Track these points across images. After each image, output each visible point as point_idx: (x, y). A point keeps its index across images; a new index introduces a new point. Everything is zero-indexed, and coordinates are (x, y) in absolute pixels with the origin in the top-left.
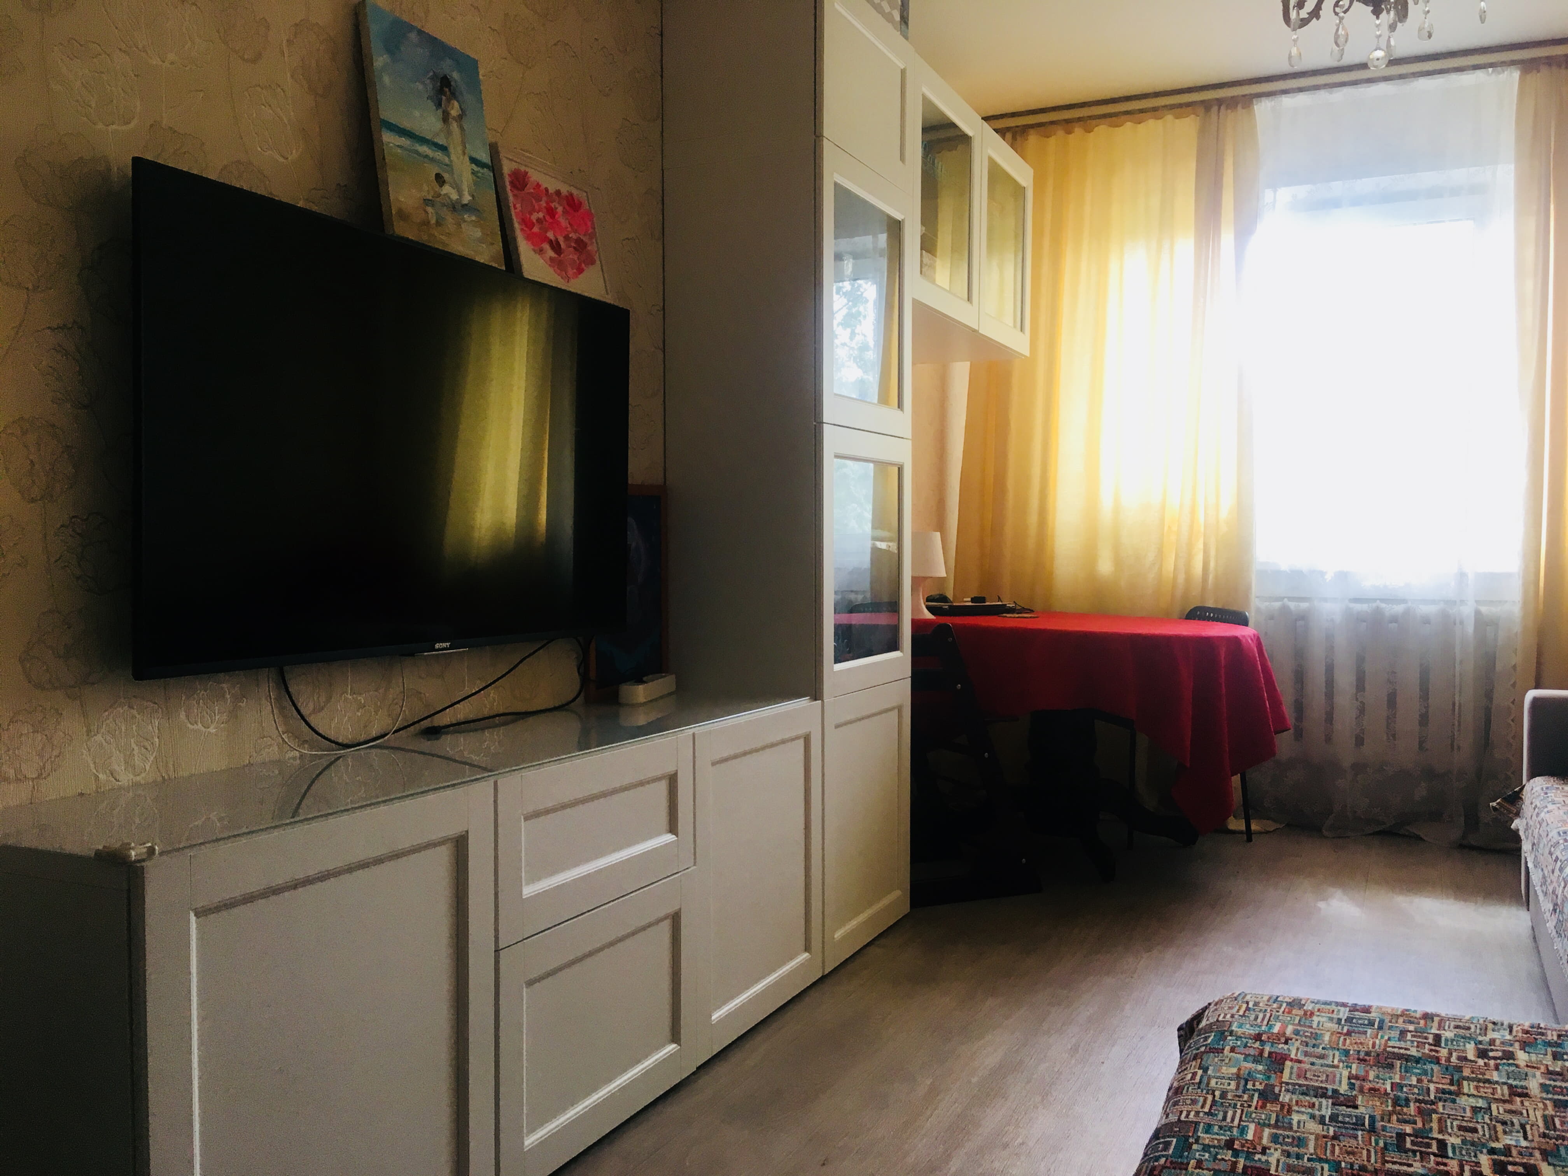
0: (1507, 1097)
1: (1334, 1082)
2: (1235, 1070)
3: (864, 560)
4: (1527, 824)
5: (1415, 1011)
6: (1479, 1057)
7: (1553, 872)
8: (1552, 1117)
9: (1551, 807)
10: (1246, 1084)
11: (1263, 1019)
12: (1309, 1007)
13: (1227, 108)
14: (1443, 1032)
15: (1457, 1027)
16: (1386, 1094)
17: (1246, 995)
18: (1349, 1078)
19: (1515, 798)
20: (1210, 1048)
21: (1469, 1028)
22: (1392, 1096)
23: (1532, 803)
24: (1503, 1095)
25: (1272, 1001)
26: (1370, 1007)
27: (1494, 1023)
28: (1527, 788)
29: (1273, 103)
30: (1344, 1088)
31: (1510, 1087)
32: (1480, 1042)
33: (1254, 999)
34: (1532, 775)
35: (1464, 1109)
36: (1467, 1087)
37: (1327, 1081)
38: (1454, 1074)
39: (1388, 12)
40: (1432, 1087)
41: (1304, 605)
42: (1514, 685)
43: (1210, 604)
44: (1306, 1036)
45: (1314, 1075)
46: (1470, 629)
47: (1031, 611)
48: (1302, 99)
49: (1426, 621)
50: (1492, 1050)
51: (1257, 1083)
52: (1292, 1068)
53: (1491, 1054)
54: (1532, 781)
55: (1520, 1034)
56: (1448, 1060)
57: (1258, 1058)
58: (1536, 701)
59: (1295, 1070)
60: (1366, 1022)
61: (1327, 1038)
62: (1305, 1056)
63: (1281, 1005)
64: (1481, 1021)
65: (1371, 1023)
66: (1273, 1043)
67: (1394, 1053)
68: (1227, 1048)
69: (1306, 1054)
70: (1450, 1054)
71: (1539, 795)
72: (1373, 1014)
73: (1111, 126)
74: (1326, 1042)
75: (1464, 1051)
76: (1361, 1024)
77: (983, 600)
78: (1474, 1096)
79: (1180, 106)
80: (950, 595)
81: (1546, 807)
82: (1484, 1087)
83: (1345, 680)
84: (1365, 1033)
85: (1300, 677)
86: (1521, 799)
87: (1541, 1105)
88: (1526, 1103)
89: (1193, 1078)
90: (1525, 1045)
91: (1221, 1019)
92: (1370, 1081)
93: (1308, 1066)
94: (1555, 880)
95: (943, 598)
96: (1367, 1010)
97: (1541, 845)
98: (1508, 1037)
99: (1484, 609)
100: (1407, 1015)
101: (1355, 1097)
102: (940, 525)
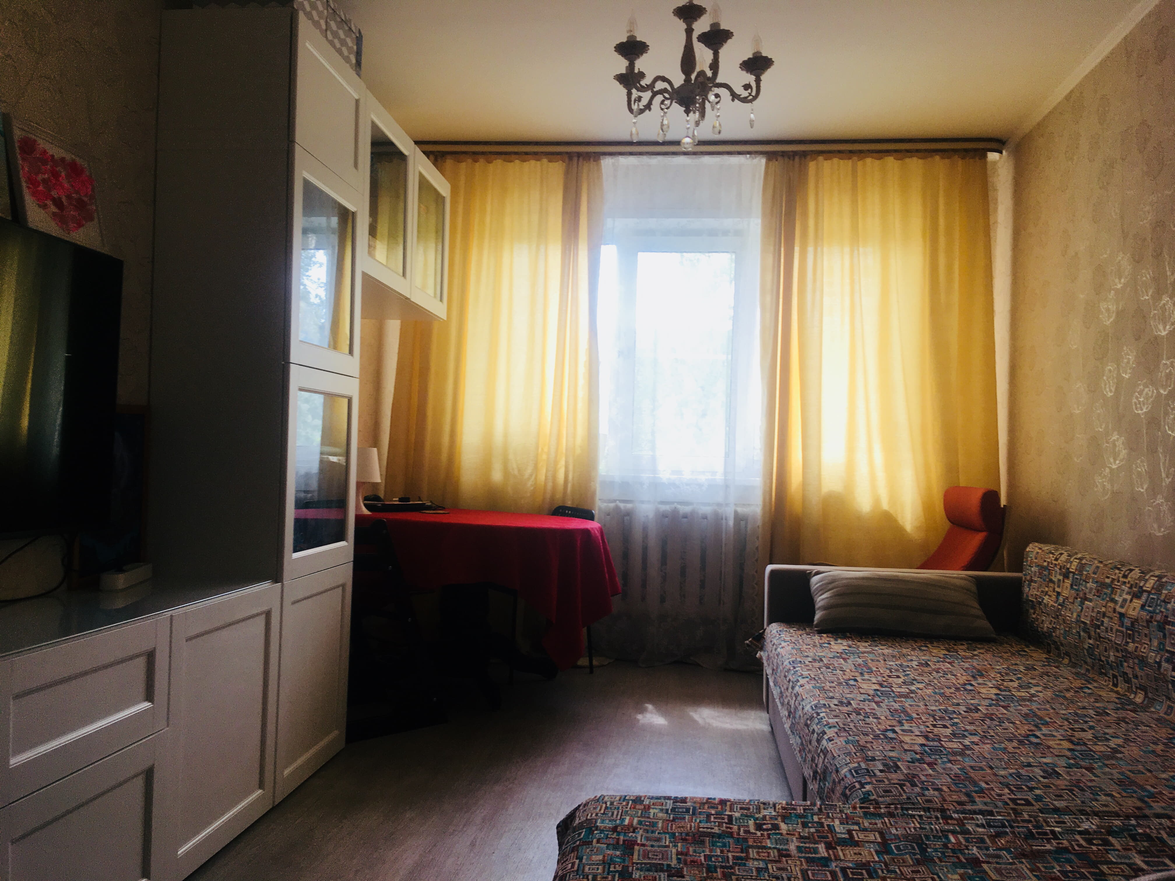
0: (777, 858)
1: (667, 859)
2: (601, 857)
3: (314, 467)
4: (768, 655)
5: (714, 799)
6: (757, 830)
7: (787, 689)
8: (807, 870)
9: (783, 644)
10: (609, 868)
11: (617, 815)
12: (647, 802)
13: (584, 159)
14: (733, 813)
15: (741, 808)
16: (702, 864)
17: (604, 797)
18: (677, 855)
19: (760, 639)
20: (583, 842)
21: (749, 809)
22: (705, 866)
23: (771, 641)
24: (774, 857)
25: (622, 799)
26: (686, 798)
27: (764, 804)
28: (768, 630)
29: (613, 160)
30: (674, 863)
31: (779, 850)
32: (757, 819)
33: (610, 799)
34: (770, 622)
35: (752, 870)
36: (753, 853)
37: (662, 858)
38: (743, 844)
39: (694, 113)
40: (730, 855)
41: (629, 506)
42: (757, 560)
43: (569, 504)
44: (647, 825)
45: (654, 855)
46: (731, 523)
47: (443, 508)
48: (632, 160)
49: (705, 517)
50: (765, 824)
51: (617, 866)
52: (639, 851)
53: (764, 827)
54: (770, 626)
55: (780, 811)
56: (738, 834)
57: (616, 846)
58: (772, 572)
59: (641, 851)
60: (684, 810)
61: (660, 825)
62: (647, 840)
63: (628, 803)
64: (756, 802)
65: (688, 810)
66: (625, 833)
67: (704, 832)
68: (595, 841)
69: (647, 839)
70: (739, 829)
71: (776, 636)
72: (689, 804)
73: (504, 161)
74: (660, 828)
75: (748, 826)
76: (681, 812)
77: (408, 499)
78: (756, 859)
79: (552, 154)
80: (382, 496)
81: (780, 644)
82: (762, 852)
83: (654, 557)
84: (684, 818)
85: (626, 555)
86: (764, 638)
87: (798, 863)
88: (790, 862)
89: (573, 867)
90: (785, 818)
91: (589, 817)
92: (691, 855)
93: (649, 848)
94: (788, 695)
95: (377, 498)
96: (684, 800)
97: (779, 671)
98: (774, 814)
99: (740, 510)
100: (710, 803)
101: (682, 868)
102: (375, 442)
